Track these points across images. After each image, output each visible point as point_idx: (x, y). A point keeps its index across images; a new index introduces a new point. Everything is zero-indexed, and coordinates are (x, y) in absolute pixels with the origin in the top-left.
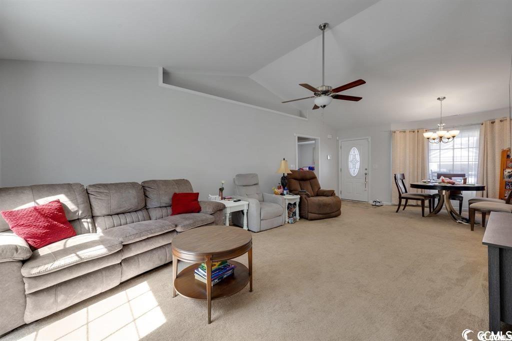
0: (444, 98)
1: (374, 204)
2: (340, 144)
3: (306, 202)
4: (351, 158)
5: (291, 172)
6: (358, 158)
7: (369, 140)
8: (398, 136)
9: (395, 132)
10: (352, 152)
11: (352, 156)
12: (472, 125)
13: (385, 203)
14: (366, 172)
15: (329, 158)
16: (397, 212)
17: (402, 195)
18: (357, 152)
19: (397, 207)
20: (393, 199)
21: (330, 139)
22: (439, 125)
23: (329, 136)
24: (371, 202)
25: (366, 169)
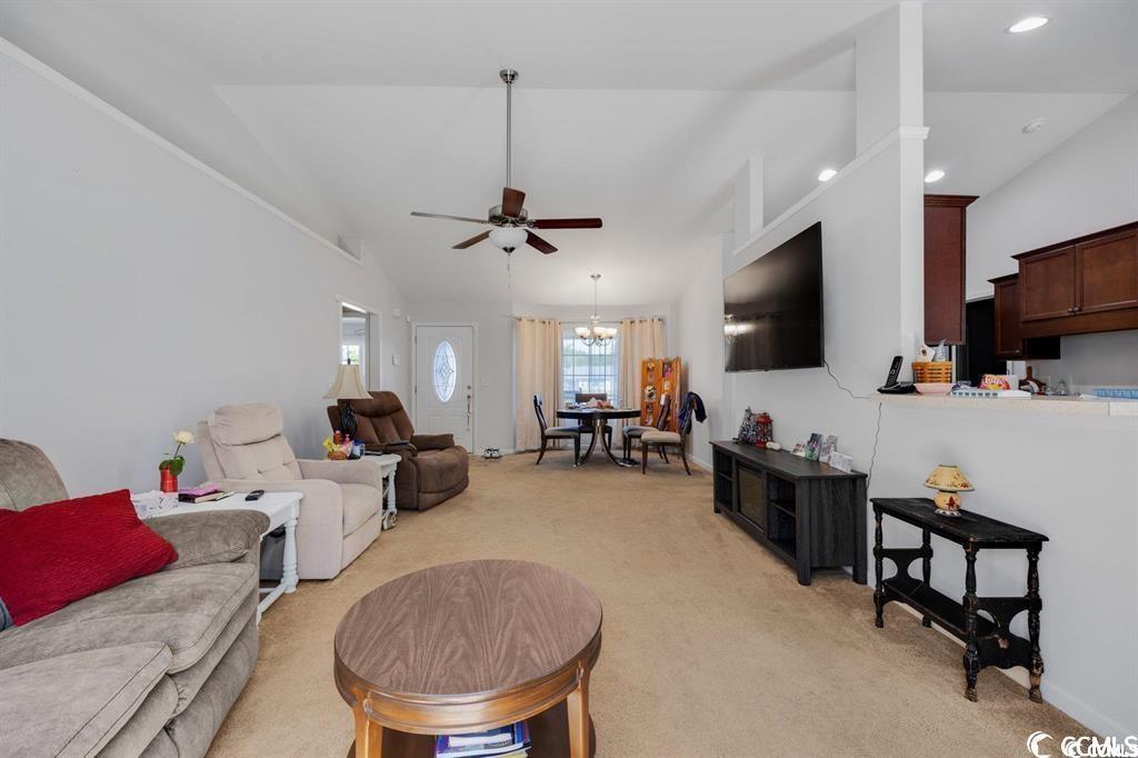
0: (599, 276)
1: (488, 455)
2: (413, 330)
3: (414, 467)
4: (438, 363)
5: (370, 397)
6: (452, 363)
7: (476, 328)
8: (525, 327)
9: (520, 320)
10: (440, 352)
11: (440, 358)
12: (609, 322)
13: (503, 451)
14: (470, 392)
15: (396, 363)
16: (538, 463)
17: (547, 432)
18: (450, 351)
19: (538, 454)
20: (518, 441)
21: (397, 318)
22: (593, 317)
23: (397, 312)
24: (480, 452)
25: (469, 388)
